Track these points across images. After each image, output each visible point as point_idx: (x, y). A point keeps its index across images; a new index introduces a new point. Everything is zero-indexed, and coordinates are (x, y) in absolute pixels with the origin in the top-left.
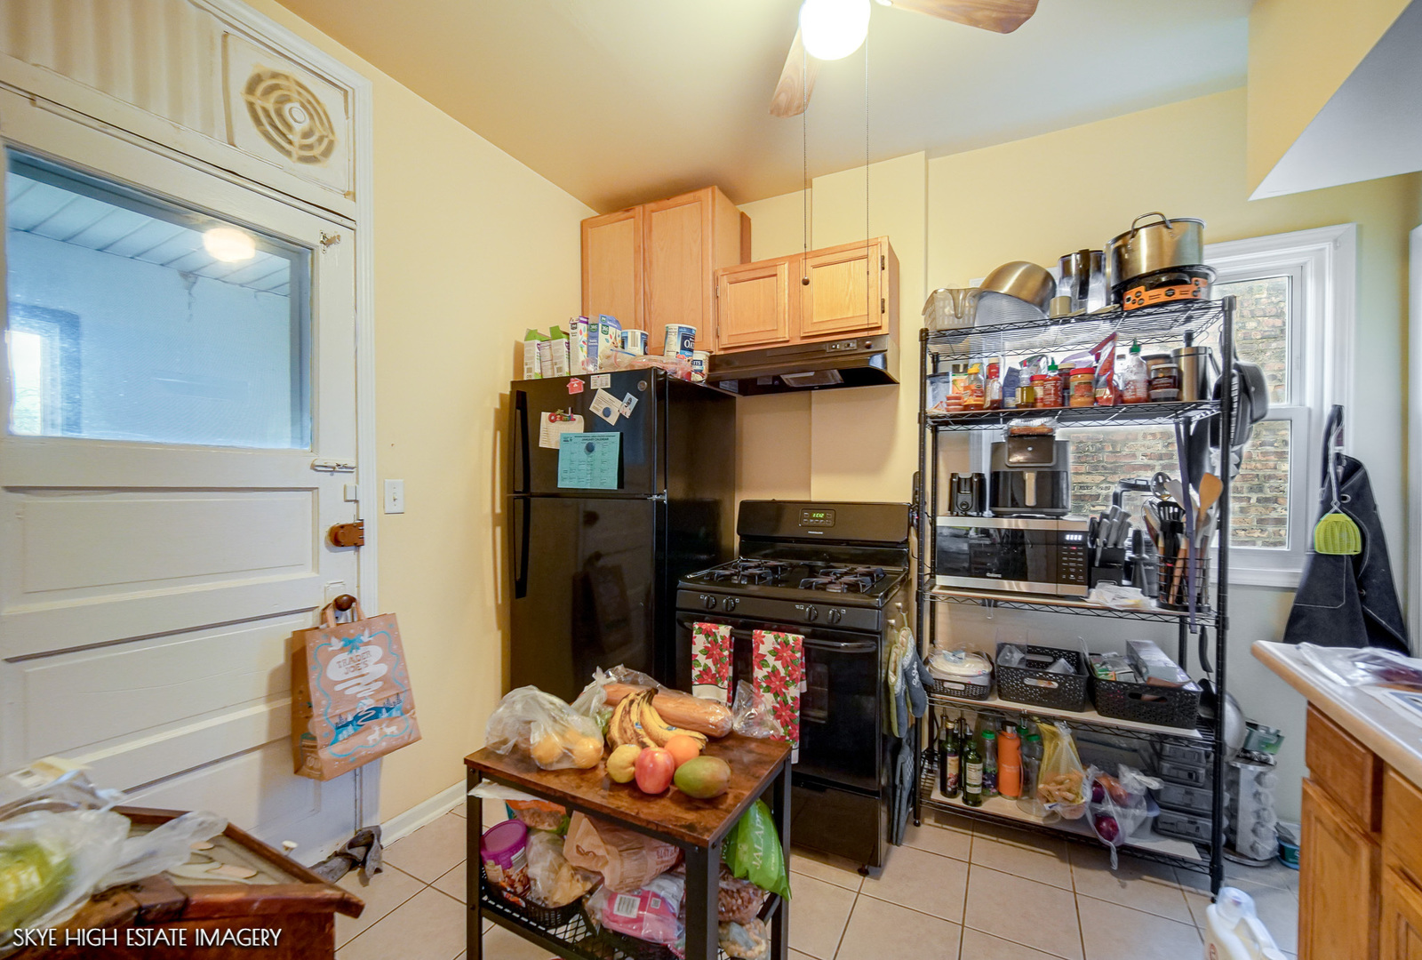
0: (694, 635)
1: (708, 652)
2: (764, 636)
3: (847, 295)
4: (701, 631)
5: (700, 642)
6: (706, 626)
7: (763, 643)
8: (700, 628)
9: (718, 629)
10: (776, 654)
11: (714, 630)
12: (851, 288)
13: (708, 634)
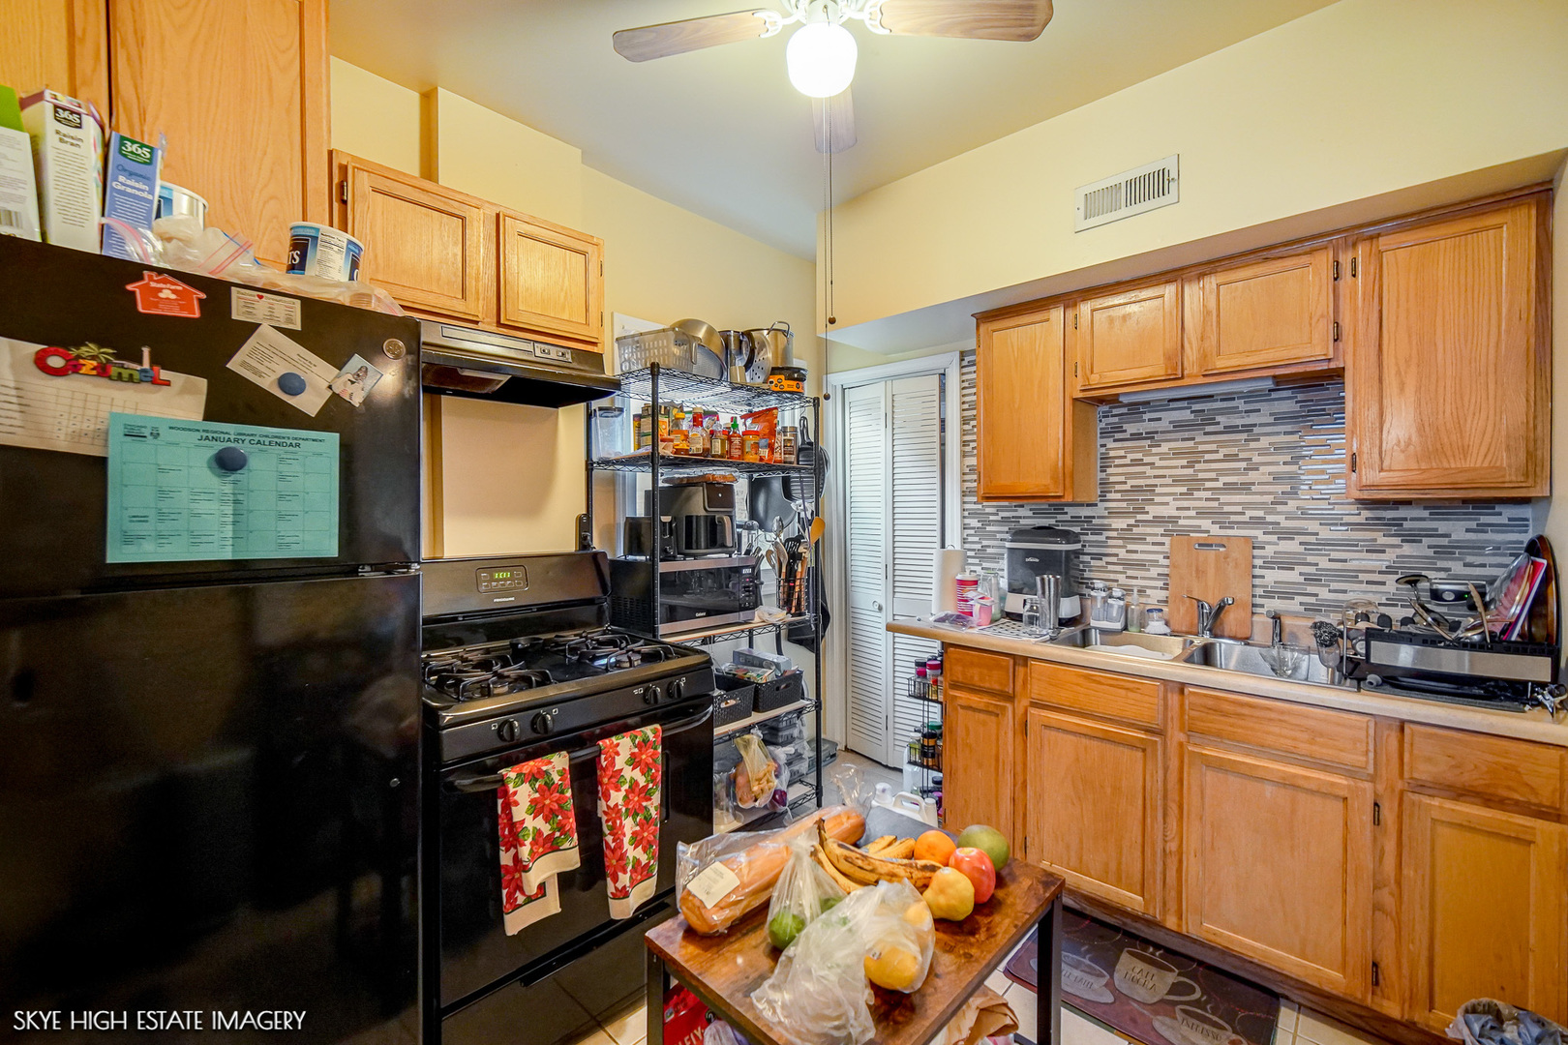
0: (511, 790)
1: (536, 809)
2: (618, 745)
3: (562, 290)
4: (522, 778)
5: (523, 795)
6: (529, 766)
7: (618, 754)
8: (519, 775)
9: (550, 763)
10: (634, 761)
11: (544, 768)
12: (567, 283)
13: (532, 778)
